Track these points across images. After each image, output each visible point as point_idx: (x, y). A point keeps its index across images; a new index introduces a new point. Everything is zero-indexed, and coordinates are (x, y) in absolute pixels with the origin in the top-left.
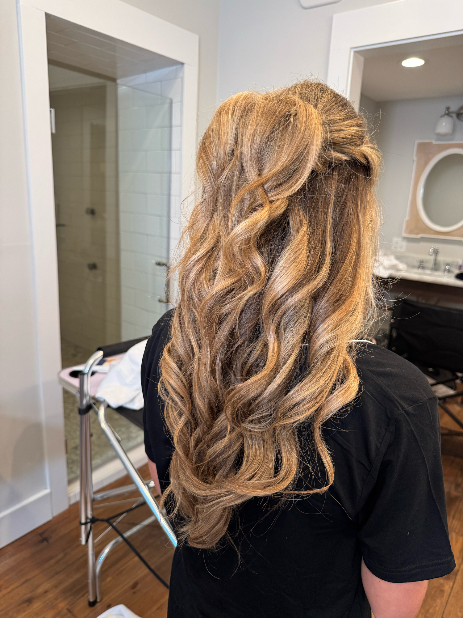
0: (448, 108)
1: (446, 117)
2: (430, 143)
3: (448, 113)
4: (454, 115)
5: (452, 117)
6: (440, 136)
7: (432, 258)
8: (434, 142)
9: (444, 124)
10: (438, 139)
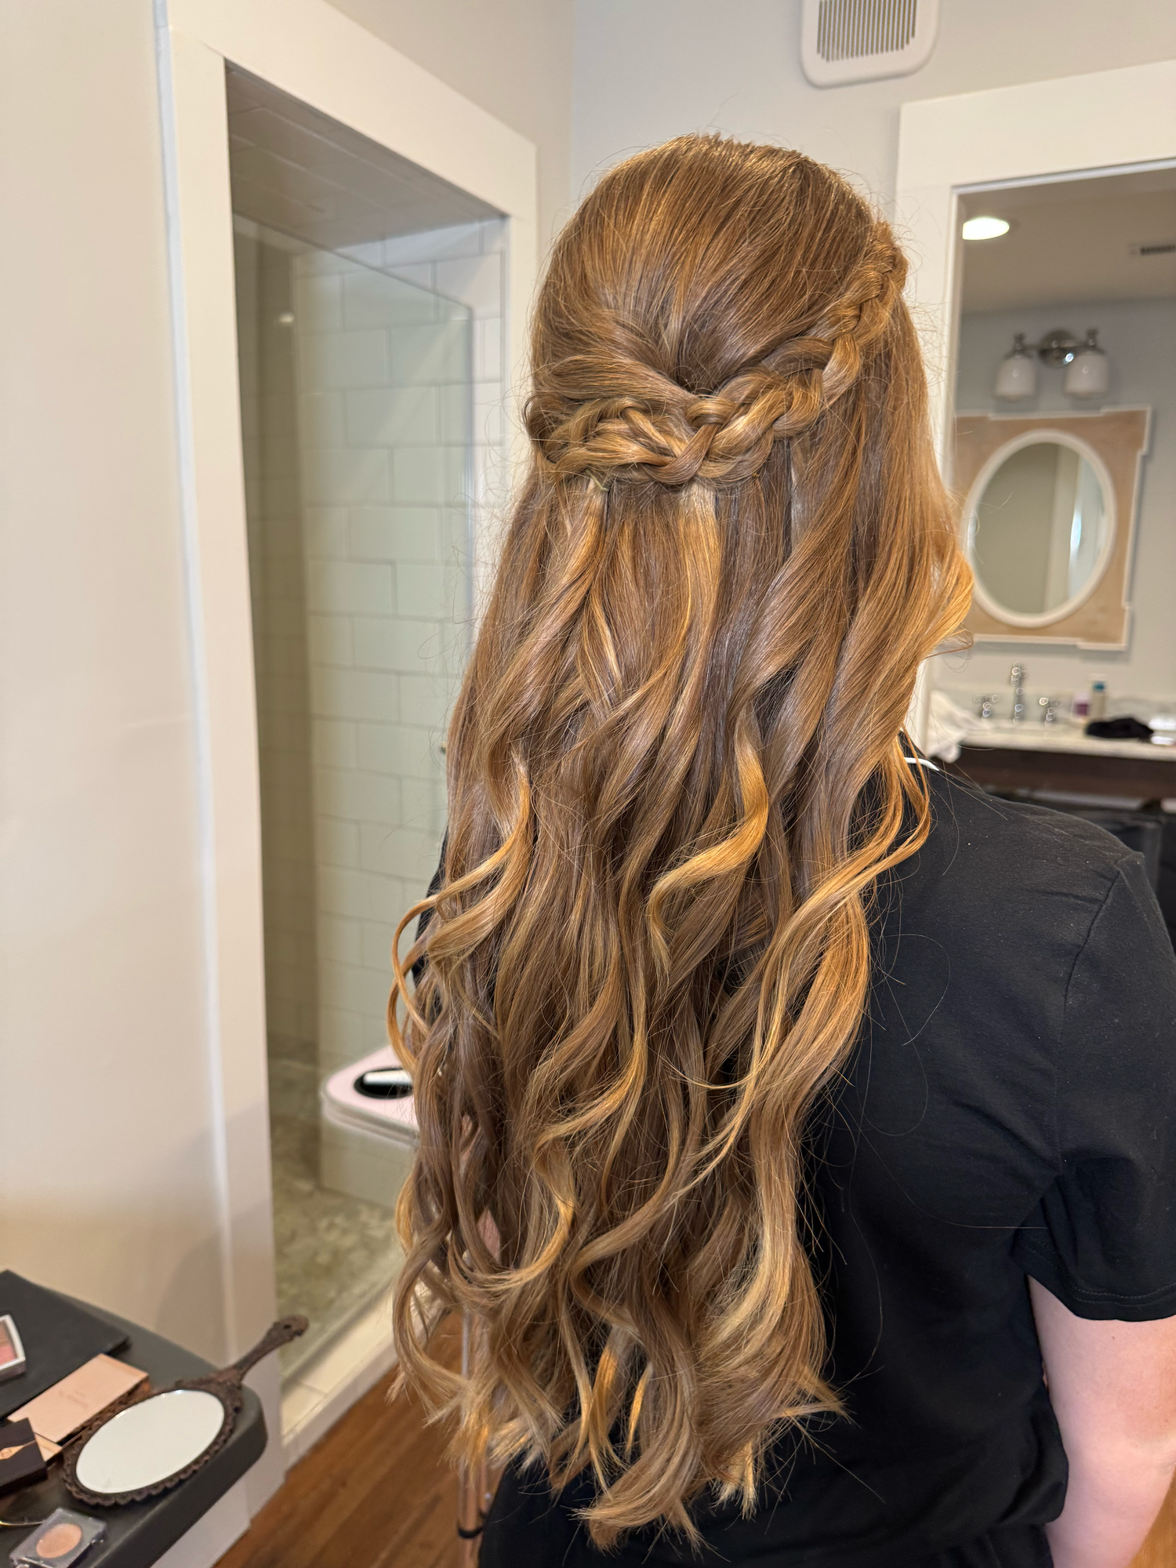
0: (1020, 338)
1: (1018, 357)
2: (982, 420)
3: (1020, 348)
4: (1034, 353)
5: (1030, 357)
6: (1006, 403)
7: (1010, 692)
8: (992, 416)
9: (1015, 374)
10: (999, 410)
